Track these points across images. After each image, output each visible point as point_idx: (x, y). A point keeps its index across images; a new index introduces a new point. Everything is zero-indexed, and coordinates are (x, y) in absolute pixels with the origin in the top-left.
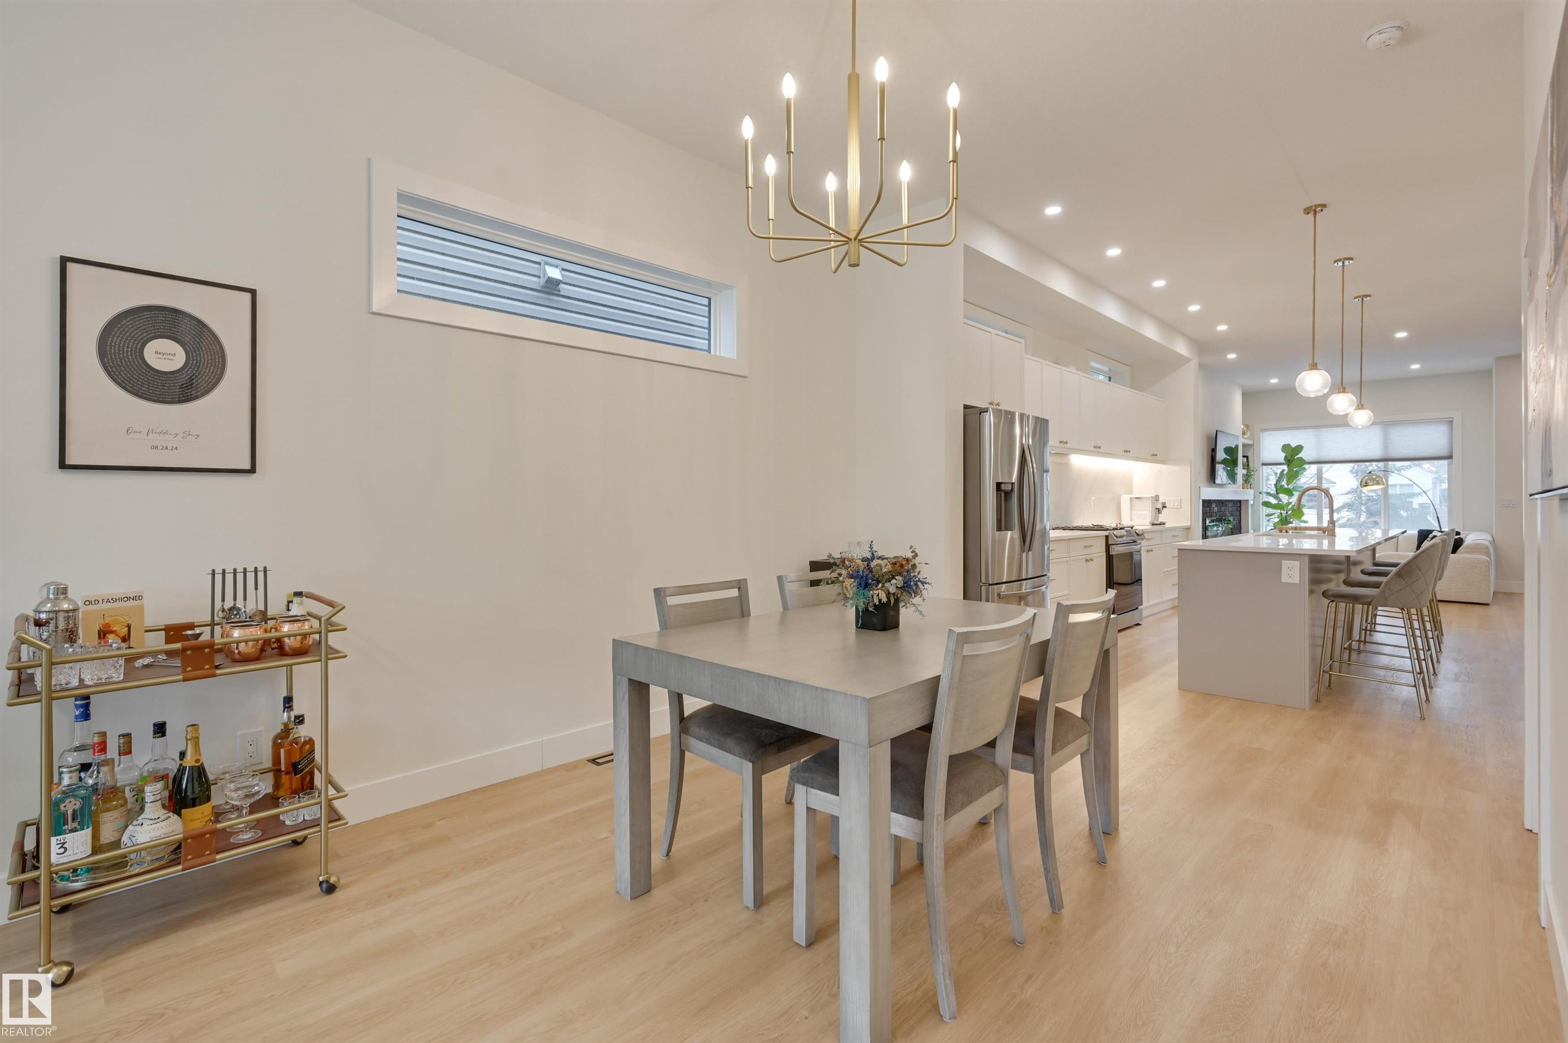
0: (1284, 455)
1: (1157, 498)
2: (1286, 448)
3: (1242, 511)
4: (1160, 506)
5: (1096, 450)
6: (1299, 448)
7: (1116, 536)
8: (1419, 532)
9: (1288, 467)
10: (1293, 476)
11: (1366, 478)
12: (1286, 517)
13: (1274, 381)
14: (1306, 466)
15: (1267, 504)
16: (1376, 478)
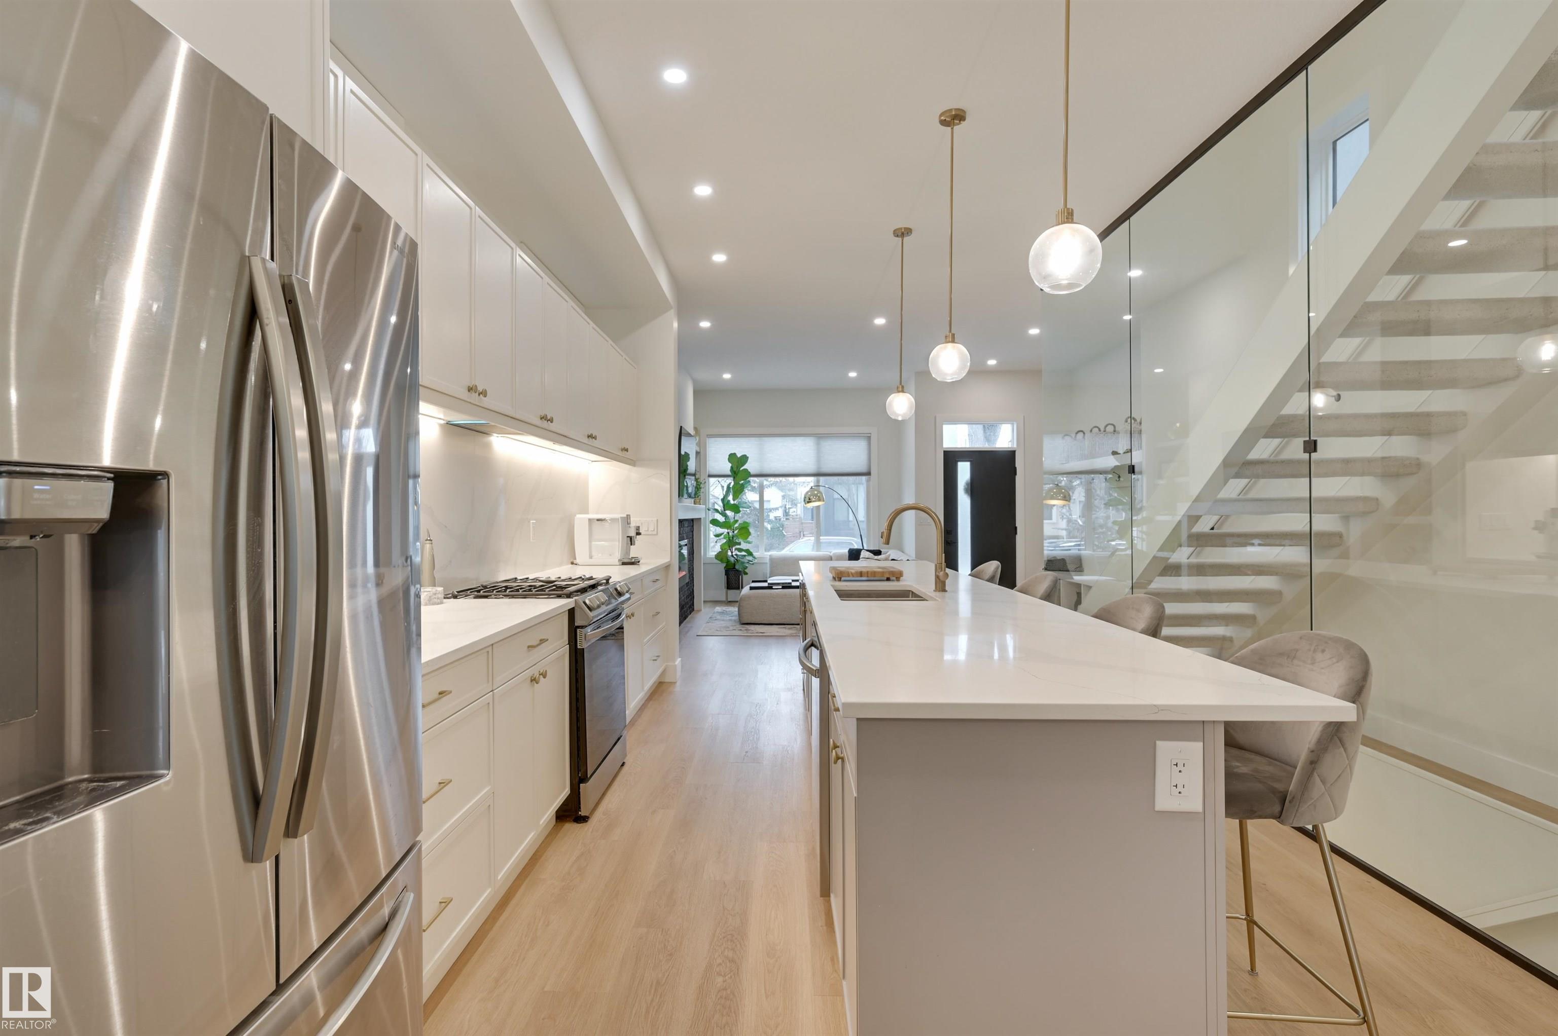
0: (730, 465)
1: (627, 520)
2: (732, 457)
3: (694, 532)
4: (632, 533)
5: (545, 424)
6: (744, 459)
7: (588, 607)
8: (849, 551)
9: (734, 480)
10: (738, 490)
11: (809, 493)
12: (733, 538)
13: (727, 376)
14: (751, 479)
15: (715, 522)
16: (817, 494)
